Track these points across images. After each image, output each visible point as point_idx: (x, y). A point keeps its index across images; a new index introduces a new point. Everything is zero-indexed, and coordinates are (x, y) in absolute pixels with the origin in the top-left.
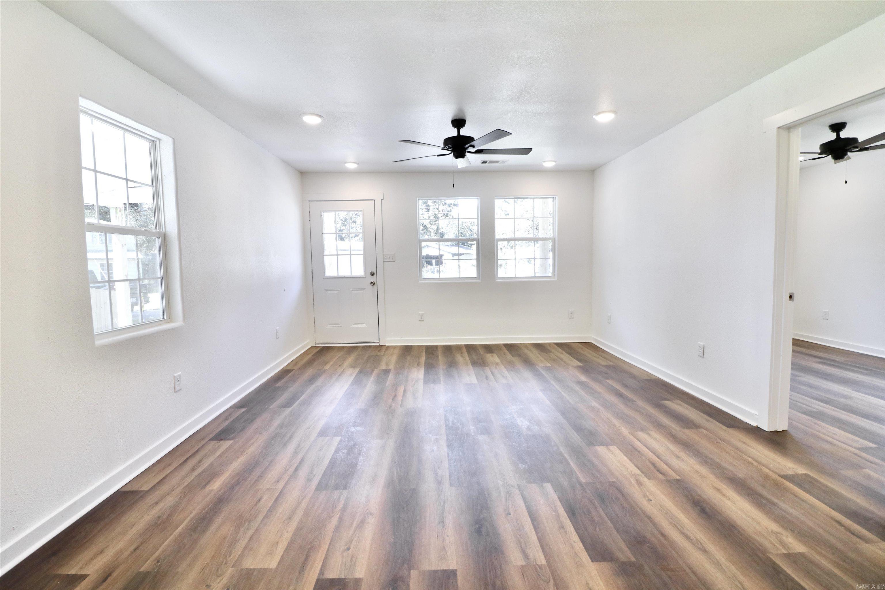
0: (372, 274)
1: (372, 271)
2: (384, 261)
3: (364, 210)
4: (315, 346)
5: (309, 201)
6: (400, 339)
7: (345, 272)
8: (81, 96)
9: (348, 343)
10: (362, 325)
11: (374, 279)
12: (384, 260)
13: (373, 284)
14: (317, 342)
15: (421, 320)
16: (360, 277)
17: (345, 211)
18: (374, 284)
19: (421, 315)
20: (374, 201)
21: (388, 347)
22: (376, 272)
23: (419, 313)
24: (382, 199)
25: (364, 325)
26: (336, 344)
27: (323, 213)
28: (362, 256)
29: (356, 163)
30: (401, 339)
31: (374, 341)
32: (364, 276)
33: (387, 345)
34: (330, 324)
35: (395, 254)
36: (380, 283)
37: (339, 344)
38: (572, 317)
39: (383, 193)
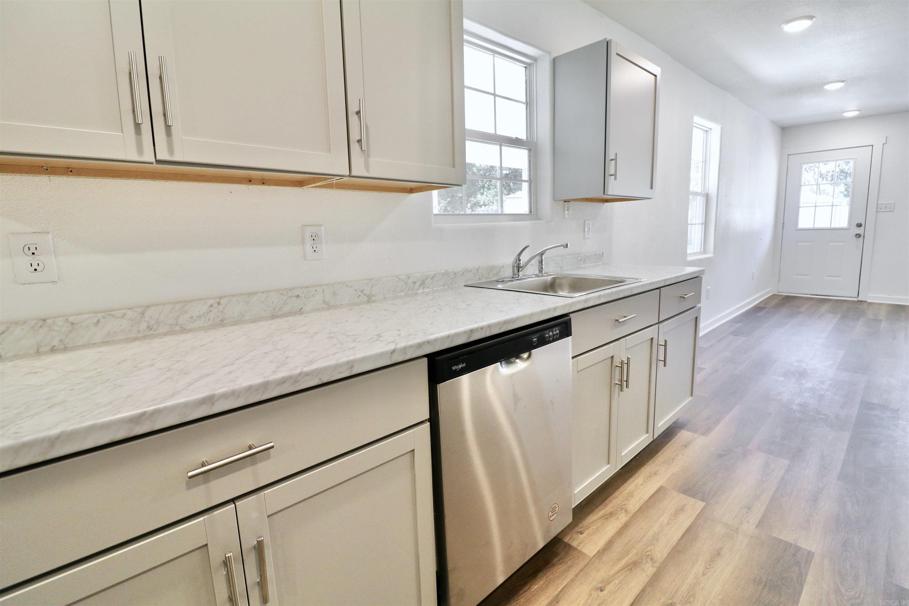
1: (859, 223)
4: (777, 293)
7: (823, 223)
13: (858, 236)
14: (780, 291)
16: (842, 229)
17: (833, 161)
18: (860, 236)
20: (872, 147)
21: (870, 304)
22: (864, 223)
35: (895, 203)
39: (887, 137)
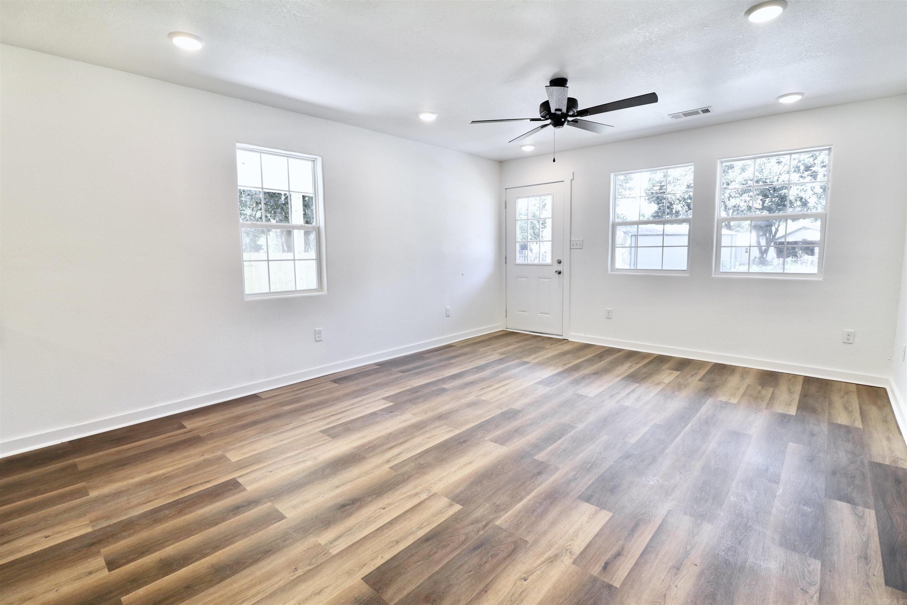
0: (560, 262)
2: (570, 249)
3: (553, 193)
5: (506, 189)
6: (584, 335)
8: (237, 142)
9: (534, 332)
10: (547, 315)
11: (559, 268)
12: (571, 247)
15: (608, 317)
19: (609, 312)
23: (607, 308)
24: (572, 180)
25: (549, 315)
26: (521, 330)
27: (518, 199)
28: (551, 242)
29: (533, 145)
30: (586, 336)
31: (558, 333)
32: (551, 264)
33: (569, 340)
34: (519, 311)
36: (566, 272)
37: (526, 331)
38: (848, 342)
